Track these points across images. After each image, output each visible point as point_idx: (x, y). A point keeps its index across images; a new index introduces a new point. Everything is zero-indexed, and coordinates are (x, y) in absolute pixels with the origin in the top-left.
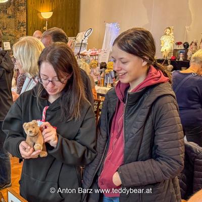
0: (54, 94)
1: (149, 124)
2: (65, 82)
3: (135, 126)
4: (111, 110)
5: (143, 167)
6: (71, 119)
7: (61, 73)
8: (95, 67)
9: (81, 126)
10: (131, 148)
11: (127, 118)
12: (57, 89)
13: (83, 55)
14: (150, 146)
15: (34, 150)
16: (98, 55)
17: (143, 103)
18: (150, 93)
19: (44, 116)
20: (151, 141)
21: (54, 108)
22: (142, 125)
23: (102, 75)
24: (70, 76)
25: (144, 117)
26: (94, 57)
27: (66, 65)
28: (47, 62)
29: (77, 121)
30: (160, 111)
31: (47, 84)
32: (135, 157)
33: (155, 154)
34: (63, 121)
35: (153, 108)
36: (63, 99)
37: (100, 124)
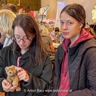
0: (24, 48)
1: (83, 66)
2: (32, 40)
3: (74, 68)
4: (61, 58)
6: (36, 64)
7: (28, 33)
8: (52, 31)
9: (43, 69)
10: (73, 82)
11: (70, 63)
12: (26, 45)
13: (44, 23)
14: (85, 80)
15: (12, 86)
16: (53, 23)
17: (79, 53)
18: (83, 46)
19: (18, 63)
20: (85, 77)
21: (25, 58)
22: (78, 67)
23: (57, 36)
24: (34, 36)
25: (79, 62)
26: (51, 24)
27: (31, 28)
28: (19, 26)
29: (40, 66)
30: (89, 58)
31: (19, 42)
32: (76, 88)
33: (88, 85)
34: (31, 66)
35: (84, 56)
36: (30, 51)
37: (55, 68)
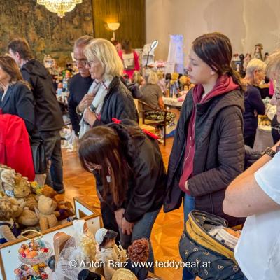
5: (206, 178)
8: (161, 78)
16: (164, 67)
